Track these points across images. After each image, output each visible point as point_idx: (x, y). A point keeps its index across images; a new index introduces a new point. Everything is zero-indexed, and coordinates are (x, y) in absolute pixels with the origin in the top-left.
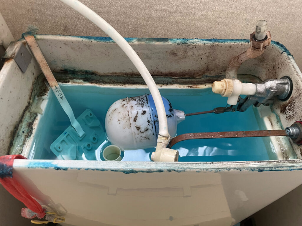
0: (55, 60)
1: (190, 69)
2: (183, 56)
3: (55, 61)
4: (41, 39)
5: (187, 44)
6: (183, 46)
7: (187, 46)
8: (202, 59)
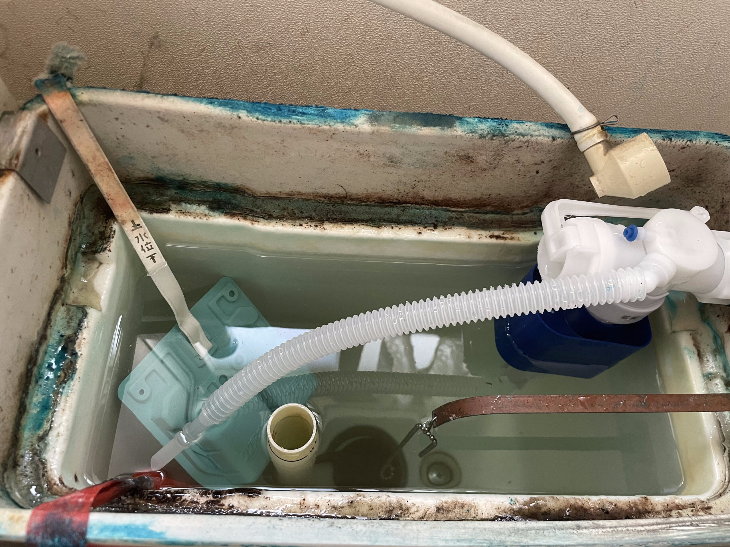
0: (130, 154)
1: (502, 193)
2: (491, 164)
3: (131, 158)
4: (91, 104)
5: (506, 138)
6: (494, 141)
7: (505, 143)
8: (537, 172)
